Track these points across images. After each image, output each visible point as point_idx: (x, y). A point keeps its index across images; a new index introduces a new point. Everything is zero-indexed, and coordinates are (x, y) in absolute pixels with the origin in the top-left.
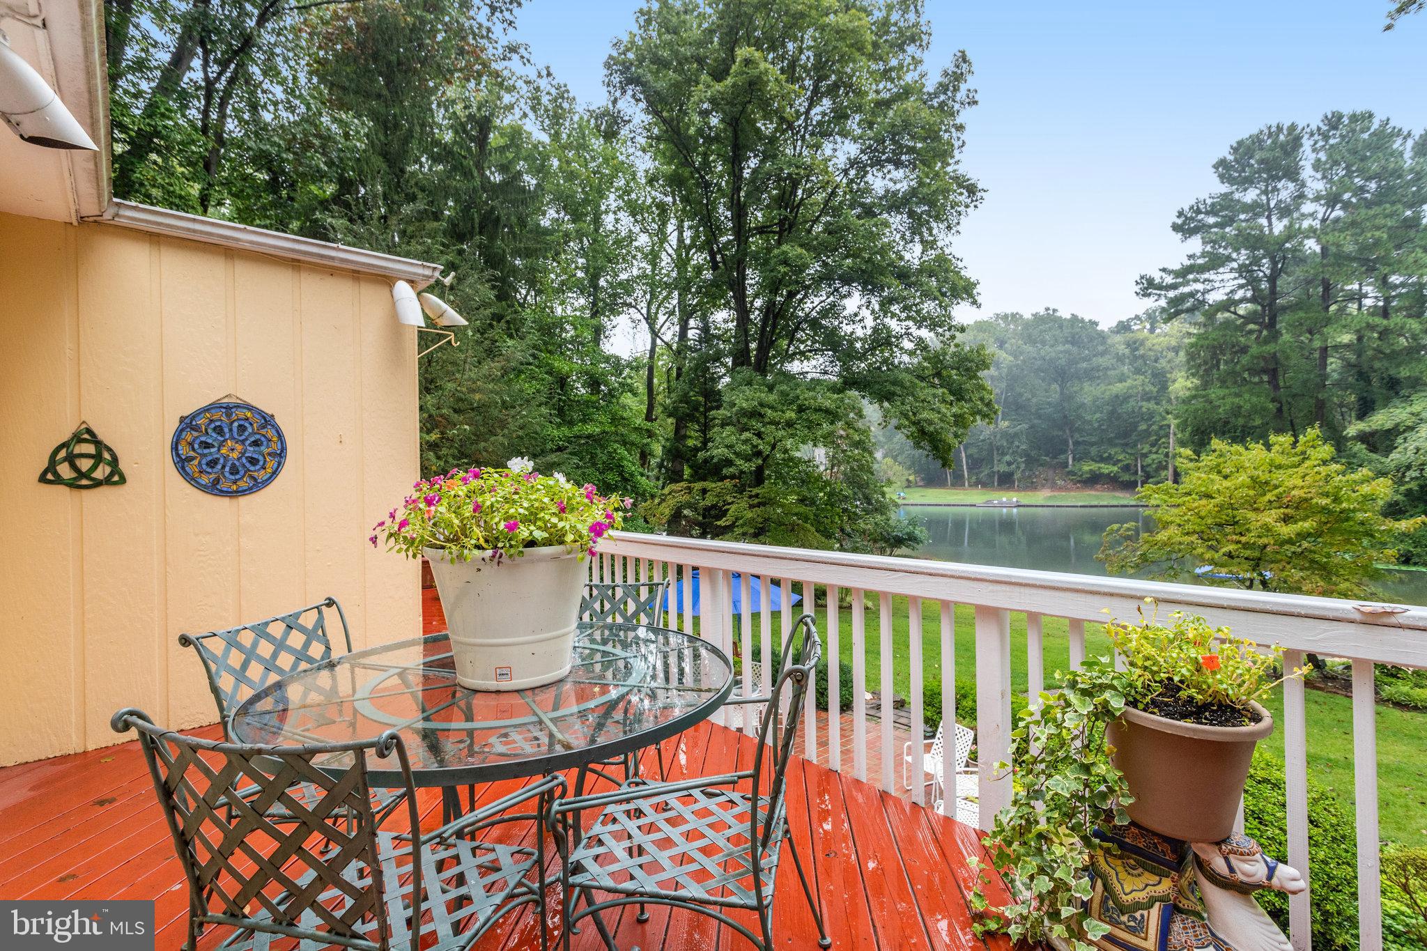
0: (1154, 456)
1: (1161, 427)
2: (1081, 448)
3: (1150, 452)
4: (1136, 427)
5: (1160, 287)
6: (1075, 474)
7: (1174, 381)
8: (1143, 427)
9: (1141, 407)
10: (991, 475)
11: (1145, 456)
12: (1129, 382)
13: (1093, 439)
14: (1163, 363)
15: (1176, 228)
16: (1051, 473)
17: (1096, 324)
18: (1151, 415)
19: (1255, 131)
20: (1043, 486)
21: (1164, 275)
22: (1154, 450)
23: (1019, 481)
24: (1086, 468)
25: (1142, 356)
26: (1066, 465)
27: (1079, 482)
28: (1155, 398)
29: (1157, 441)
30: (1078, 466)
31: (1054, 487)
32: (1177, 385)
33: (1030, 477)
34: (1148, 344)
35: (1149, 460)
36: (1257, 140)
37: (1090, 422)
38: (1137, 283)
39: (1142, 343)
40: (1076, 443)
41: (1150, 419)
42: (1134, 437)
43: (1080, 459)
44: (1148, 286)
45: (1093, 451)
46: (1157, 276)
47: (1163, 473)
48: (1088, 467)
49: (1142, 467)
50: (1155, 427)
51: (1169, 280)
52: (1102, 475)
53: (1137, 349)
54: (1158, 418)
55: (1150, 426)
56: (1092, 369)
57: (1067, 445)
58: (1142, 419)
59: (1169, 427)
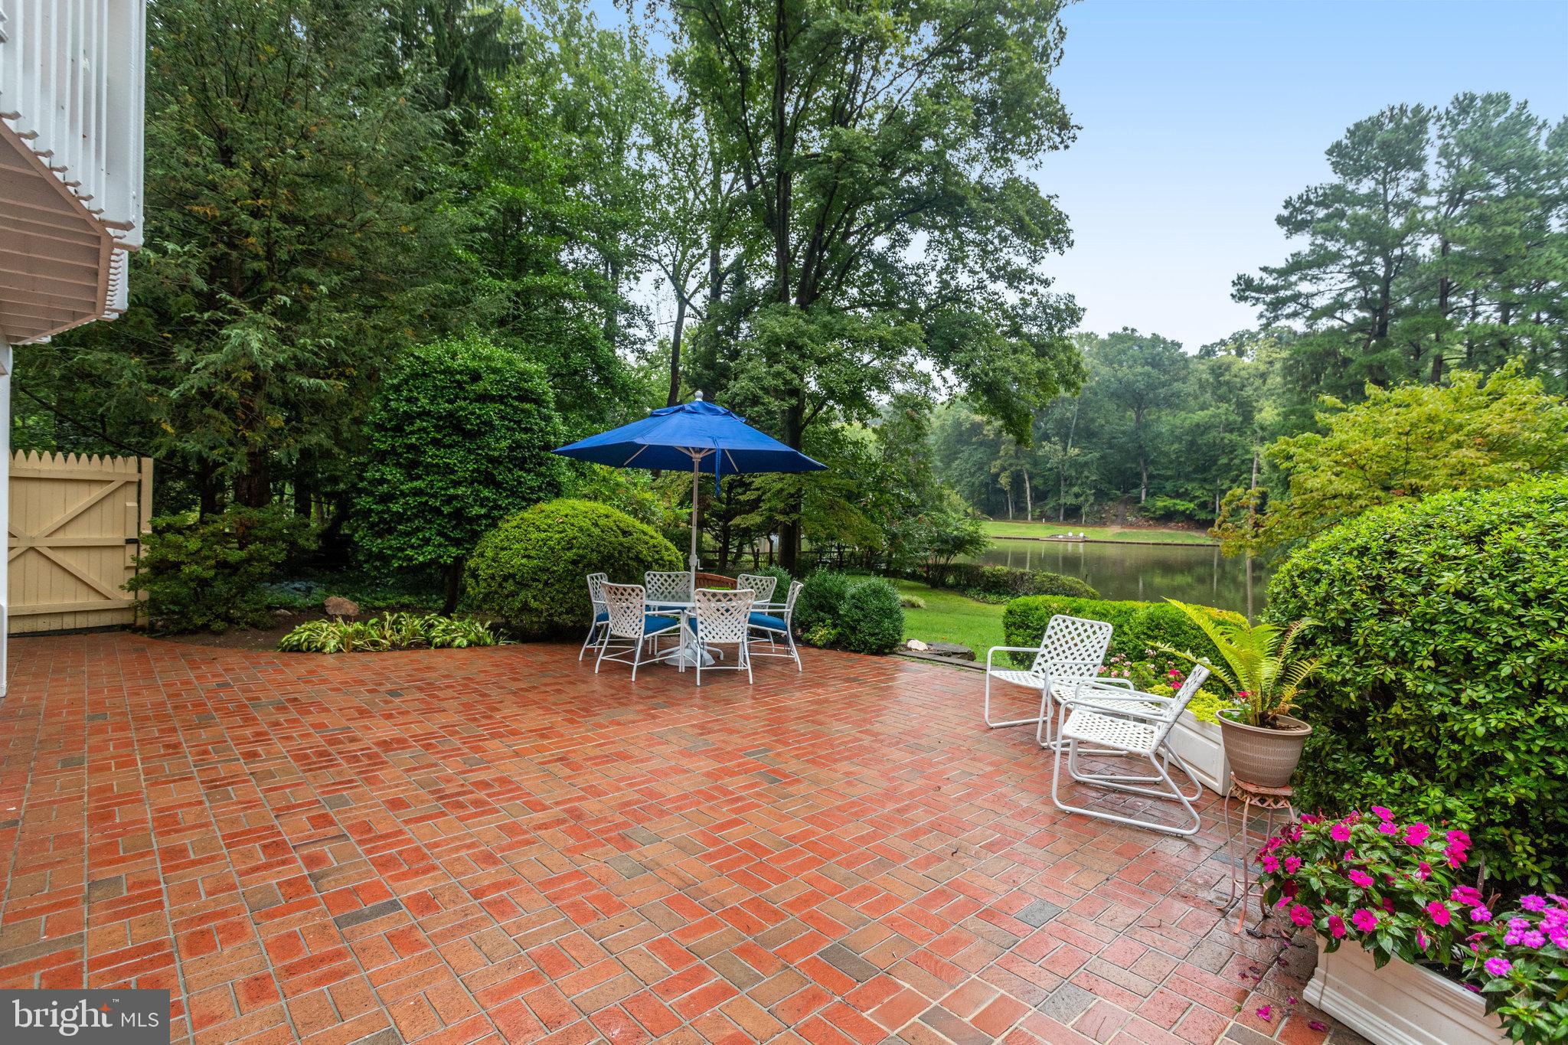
1: (1243, 462)
2: (1156, 481)
4: (1215, 462)
5: (1259, 289)
6: (1147, 510)
7: (1261, 410)
8: (1224, 460)
9: (1222, 439)
10: (1056, 509)
11: (1224, 492)
12: (1211, 411)
13: (1169, 473)
14: (1249, 391)
15: (1281, 221)
16: (1121, 508)
17: (1179, 346)
18: (1233, 448)
19: (1375, 113)
20: (1113, 522)
21: (1264, 275)
23: (1087, 515)
24: (1160, 504)
25: (1227, 383)
26: (1138, 500)
27: (1151, 519)
28: (1239, 429)
29: (1238, 476)
30: (1151, 501)
31: (1125, 523)
32: (1264, 414)
33: (1098, 511)
34: (1234, 369)
36: (1376, 123)
37: (1166, 454)
38: (1234, 284)
39: (1228, 368)
40: (1151, 477)
41: (1232, 452)
42: (1213, 472)
43: (1153, 495)
44: (1245, 288)
45: (1169, 486)
46: (1256, 275)
48: (1162, 502)
50: (1237, 461)
51: (1270, 281)
52: (1176, 512)
53: (1222, 375)
54: (1240, 451)
55: (1231, 460)
56: (1173, 395)
57: (1141, 479)
58: (1224, 452)
59: (1252, 461)
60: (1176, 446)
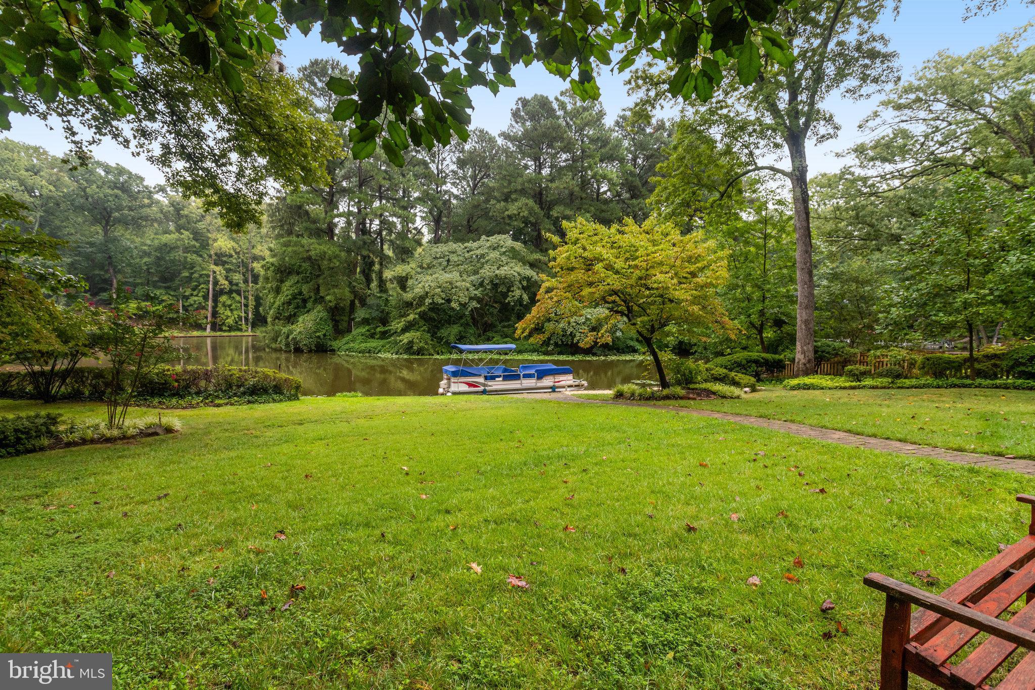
0: (196, 298)
1: (201, 276)
3: (192, 295)
4: (180, 273)
7: (215, 240)
8: (186, 274)
9: (184, 258)
11: (186, 298)
12: (175, 236)
17: (142, 179)
18: (192, 265)
22: (195, 293)
25: (186, 216)
28: (198, 252)
29: (197, 286)
32: (219, 243)
35: (191, 300)
37: (135, 266)
40: (120, 283)
41: (192, 268)
42: (177, 282)
45: (139, 291)
47: (203, 312)
49: (183, 306)
50: (196, 275)
54: (198, 268)
55: (192, 273)
56: (141, 218)
57: (111, 285)
58: (185, 268)
59: (208, 276)
60: (146, 259)
